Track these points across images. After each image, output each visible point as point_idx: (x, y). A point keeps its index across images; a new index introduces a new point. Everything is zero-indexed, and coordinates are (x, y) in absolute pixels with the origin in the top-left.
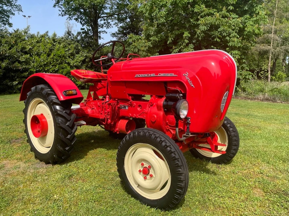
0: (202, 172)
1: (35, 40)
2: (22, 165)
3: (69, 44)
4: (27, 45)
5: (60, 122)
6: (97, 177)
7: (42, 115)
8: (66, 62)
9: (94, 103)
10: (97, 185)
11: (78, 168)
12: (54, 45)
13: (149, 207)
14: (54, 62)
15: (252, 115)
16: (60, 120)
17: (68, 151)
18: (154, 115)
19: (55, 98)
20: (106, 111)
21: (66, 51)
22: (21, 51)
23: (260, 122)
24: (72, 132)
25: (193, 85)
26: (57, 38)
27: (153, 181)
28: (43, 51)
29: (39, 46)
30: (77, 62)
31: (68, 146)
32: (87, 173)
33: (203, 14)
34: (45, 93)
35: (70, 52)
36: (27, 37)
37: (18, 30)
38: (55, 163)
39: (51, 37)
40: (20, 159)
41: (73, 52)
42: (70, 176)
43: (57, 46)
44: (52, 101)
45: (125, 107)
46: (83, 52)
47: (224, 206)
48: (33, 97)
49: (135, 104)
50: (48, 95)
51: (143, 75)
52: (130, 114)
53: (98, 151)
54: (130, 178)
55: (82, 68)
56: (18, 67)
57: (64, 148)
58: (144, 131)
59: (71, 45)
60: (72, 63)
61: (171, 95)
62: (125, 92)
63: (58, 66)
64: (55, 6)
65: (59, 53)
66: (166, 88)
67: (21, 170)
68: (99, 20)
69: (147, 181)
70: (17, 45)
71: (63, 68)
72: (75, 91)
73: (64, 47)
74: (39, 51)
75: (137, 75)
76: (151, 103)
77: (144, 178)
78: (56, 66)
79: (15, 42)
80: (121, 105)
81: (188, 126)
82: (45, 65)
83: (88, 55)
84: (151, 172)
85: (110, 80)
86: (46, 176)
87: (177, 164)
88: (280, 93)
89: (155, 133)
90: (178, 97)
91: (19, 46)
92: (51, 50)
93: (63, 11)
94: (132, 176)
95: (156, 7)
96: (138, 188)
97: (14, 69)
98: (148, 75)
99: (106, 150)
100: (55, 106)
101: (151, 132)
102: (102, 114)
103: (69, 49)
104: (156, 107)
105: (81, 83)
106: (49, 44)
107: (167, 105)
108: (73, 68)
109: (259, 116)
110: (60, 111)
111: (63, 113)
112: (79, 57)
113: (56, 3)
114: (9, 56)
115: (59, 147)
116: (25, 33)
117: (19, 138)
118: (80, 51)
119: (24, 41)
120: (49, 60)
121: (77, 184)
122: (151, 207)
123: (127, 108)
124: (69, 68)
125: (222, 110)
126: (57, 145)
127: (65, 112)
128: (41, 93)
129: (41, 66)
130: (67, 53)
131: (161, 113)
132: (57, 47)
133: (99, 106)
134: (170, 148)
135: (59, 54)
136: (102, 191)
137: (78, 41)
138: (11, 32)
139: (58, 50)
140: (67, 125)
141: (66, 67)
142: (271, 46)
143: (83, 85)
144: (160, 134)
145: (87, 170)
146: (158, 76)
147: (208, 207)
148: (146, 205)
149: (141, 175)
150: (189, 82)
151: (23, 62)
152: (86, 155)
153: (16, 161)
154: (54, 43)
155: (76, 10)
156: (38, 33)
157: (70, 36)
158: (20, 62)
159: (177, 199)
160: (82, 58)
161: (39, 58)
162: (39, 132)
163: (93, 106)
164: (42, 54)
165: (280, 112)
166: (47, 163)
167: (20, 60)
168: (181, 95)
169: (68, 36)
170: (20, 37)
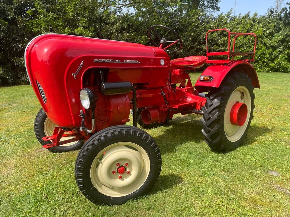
1: (236, 23)
3: (270, 23)
4: (227, 28)
8: (262, 43)
12: (253, 26)
14: (250, 42)
21: (265, 30)
22: (221, 34)
26: (257, 17)
29: (238, 28)
30: (274, 42)
35: (269, 31)
36: (229, 20)
37: (222, 14)
39: (251, 18)
41: (273, 31)
43: (256, 25)
46: (284, 30)
55: (280, 49)
59: (271, 24)
60: (269, 42)
63: (253, 47)
71: (258, 49)
78: (251, 47)
79: (217, 26)
82: (240, 46)
92: (249, 31)
97: (212, 51)
103: (268, 29)
105: (275, 65)
106: (248, 25)
108: (269, 49)
112: (278, 37)
114: (210, 39)
116: (227, 17)
118: (281, 30)
119: (225, 24)
120: (245, 42)
124: (264, 49)
129: (236, 48)
130: (265, 33)
132: (256, 27)
137: (281, 19)
138: (215, 17)
139: (256, 31)
141: (261, 48)
143: (276, 67)
151: (221, 44)
154: (253, 23)
156: (240, 14)
157: (273, 13)
158: (218, 45)
160: (281, 38)
161: (236, 39)
167: (218, 43)
169: (271, 14)
170: (222, 21)
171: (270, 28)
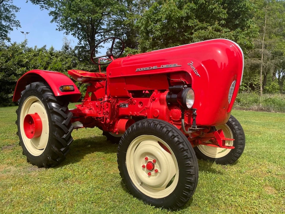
0: (208, 172)
1: (32, 54)
2: (13, 168)
3: (67, 58)
4: (24, 58)
5: (56, 120)
6: (94, 179)
7: (36, 114)
9: (92, 103)
10: (94, 186)
11: (74, 170)
12: (51, 59)
13: (153, 207)
15: (250, 122)
16: (56, 117)
17: (64, 152)
18: (156, 110)
19: (51, 95)
20: (105, 111)
21: (63, 64)
22: (18, 64)
23: (259, 128)
24: (68, 132)
25: (198, 75)
26: (54, 51)
27: (159, 177)
28: (40, 64)
29: (37, 60)
31: (63, 147)
32: (83, 175)
33: (197, 27)
34: (41, 90)
35: (67, 65)
36: (25, 51)
37: (15, 43)
38: (48, 166)
39: (48, 51)
40: (11, 163)
41: (70, 65)
42: (65, 178)
43: (55, 59)
44: (47, 98)
45: (125, 105)
46: (80, 65)
47: (236, 204)
48: (27, 95)
49: (136, 101)
50: (44, 91)
51: (144, 69)
52: (131, 113)
53: (95, 155)
54: (132, 175)
56: (14, 79)
57: (59, 148)
58: (148, 122)
59: (69, 59)
61: (174, 87)
62: (125, 89)
64: (52, 21)
65: (56, 66)
66: (169, 80)
67: (12, 173)
68: (96, 35)
69: (151, 177)
70: (14, 58)
72: (72, 86)
73: (61, 61)
74: (36, 65)
75: (138, 69)
76: (153, 97)
77: (148, 174)
79: (12, 55)
80: (121, 103)
81: (194, 118)
83: (85, 68)
84: (156, 167)
85: (110, 77)
86: (38, 178)
87: (186, 156)
88: (274, 103)
89: (160, 123)
90: (182, 88)
91: (16, 59)
92: (48, 63)
93: (61, 26)
94: (134, 173)
95: (152, 21)
96: (141, 187)
97: (10, 81)
98: (150, 68)
99: (104, 153)
100: (50, 103)
101: (156, 122)
102: (100, 114)
104: (158, 102)
106: (46, 58)
107: (171, 98)
109: (256, 123)
110: (56, 108)
111: (59, 111)
113: (54, 19)
114: (5, 69)
115: (54, 148)
116: (22, 47)
117: (11, 144)
118: (77, 65)
119: (21, 54)
121: (72, 186)
122: (156, 207)
123: (127, 106)
125: (230, 101)
126: (51, 145)
127: (62, 110)
128: (36, 90)
130: (64, 67)
131: (165, 107)
132: (54, 61)
133: (97, 106)
134: (178, 138)
135: (56, 68)
136: (100, 193)
137: (75, 55)
138: (8, 46)
139: (55, 64)
140: (64, 124)
142: (262, 60)
144: (166, 124)
145: (84, 173)
146: (160, 68)
147: (219, 206)
148: (150, 205)
149: (144, 172)
150: (194, 71)
151: (19, 74)
152: (83, 158)
153: (6, 166)
154: (51, 56)
155: (74, 25)
156: (36, 47)
157: (68, 50)
158: (16, 75)
159: (186, 197)
162: (32, 133)
163: (91, 106)
164: (39, 67)
165: (276, 120)
166: (40, 166)
167: (16, 73)
168: (186, 86)
169: (66, 50)
170: (17, 51)
171: (67, 63)
